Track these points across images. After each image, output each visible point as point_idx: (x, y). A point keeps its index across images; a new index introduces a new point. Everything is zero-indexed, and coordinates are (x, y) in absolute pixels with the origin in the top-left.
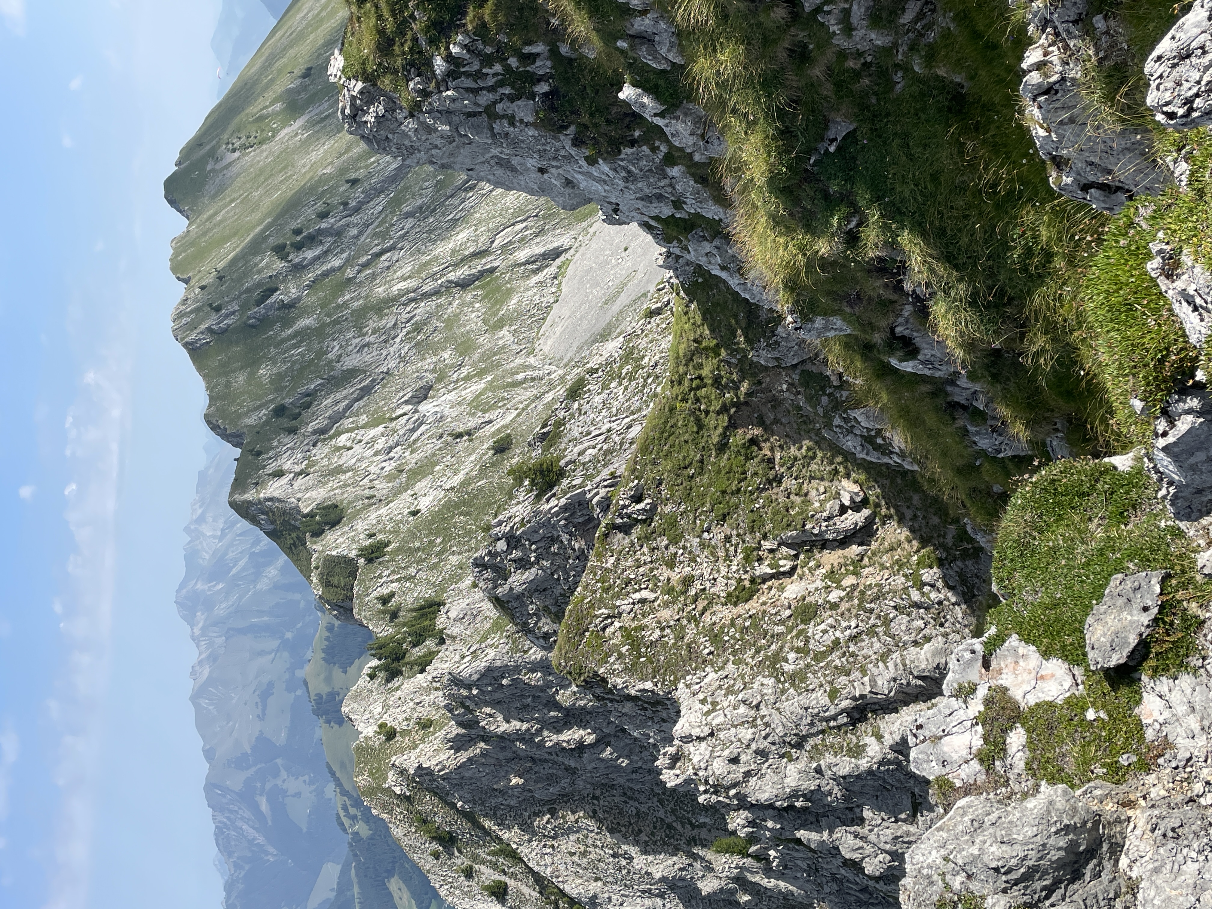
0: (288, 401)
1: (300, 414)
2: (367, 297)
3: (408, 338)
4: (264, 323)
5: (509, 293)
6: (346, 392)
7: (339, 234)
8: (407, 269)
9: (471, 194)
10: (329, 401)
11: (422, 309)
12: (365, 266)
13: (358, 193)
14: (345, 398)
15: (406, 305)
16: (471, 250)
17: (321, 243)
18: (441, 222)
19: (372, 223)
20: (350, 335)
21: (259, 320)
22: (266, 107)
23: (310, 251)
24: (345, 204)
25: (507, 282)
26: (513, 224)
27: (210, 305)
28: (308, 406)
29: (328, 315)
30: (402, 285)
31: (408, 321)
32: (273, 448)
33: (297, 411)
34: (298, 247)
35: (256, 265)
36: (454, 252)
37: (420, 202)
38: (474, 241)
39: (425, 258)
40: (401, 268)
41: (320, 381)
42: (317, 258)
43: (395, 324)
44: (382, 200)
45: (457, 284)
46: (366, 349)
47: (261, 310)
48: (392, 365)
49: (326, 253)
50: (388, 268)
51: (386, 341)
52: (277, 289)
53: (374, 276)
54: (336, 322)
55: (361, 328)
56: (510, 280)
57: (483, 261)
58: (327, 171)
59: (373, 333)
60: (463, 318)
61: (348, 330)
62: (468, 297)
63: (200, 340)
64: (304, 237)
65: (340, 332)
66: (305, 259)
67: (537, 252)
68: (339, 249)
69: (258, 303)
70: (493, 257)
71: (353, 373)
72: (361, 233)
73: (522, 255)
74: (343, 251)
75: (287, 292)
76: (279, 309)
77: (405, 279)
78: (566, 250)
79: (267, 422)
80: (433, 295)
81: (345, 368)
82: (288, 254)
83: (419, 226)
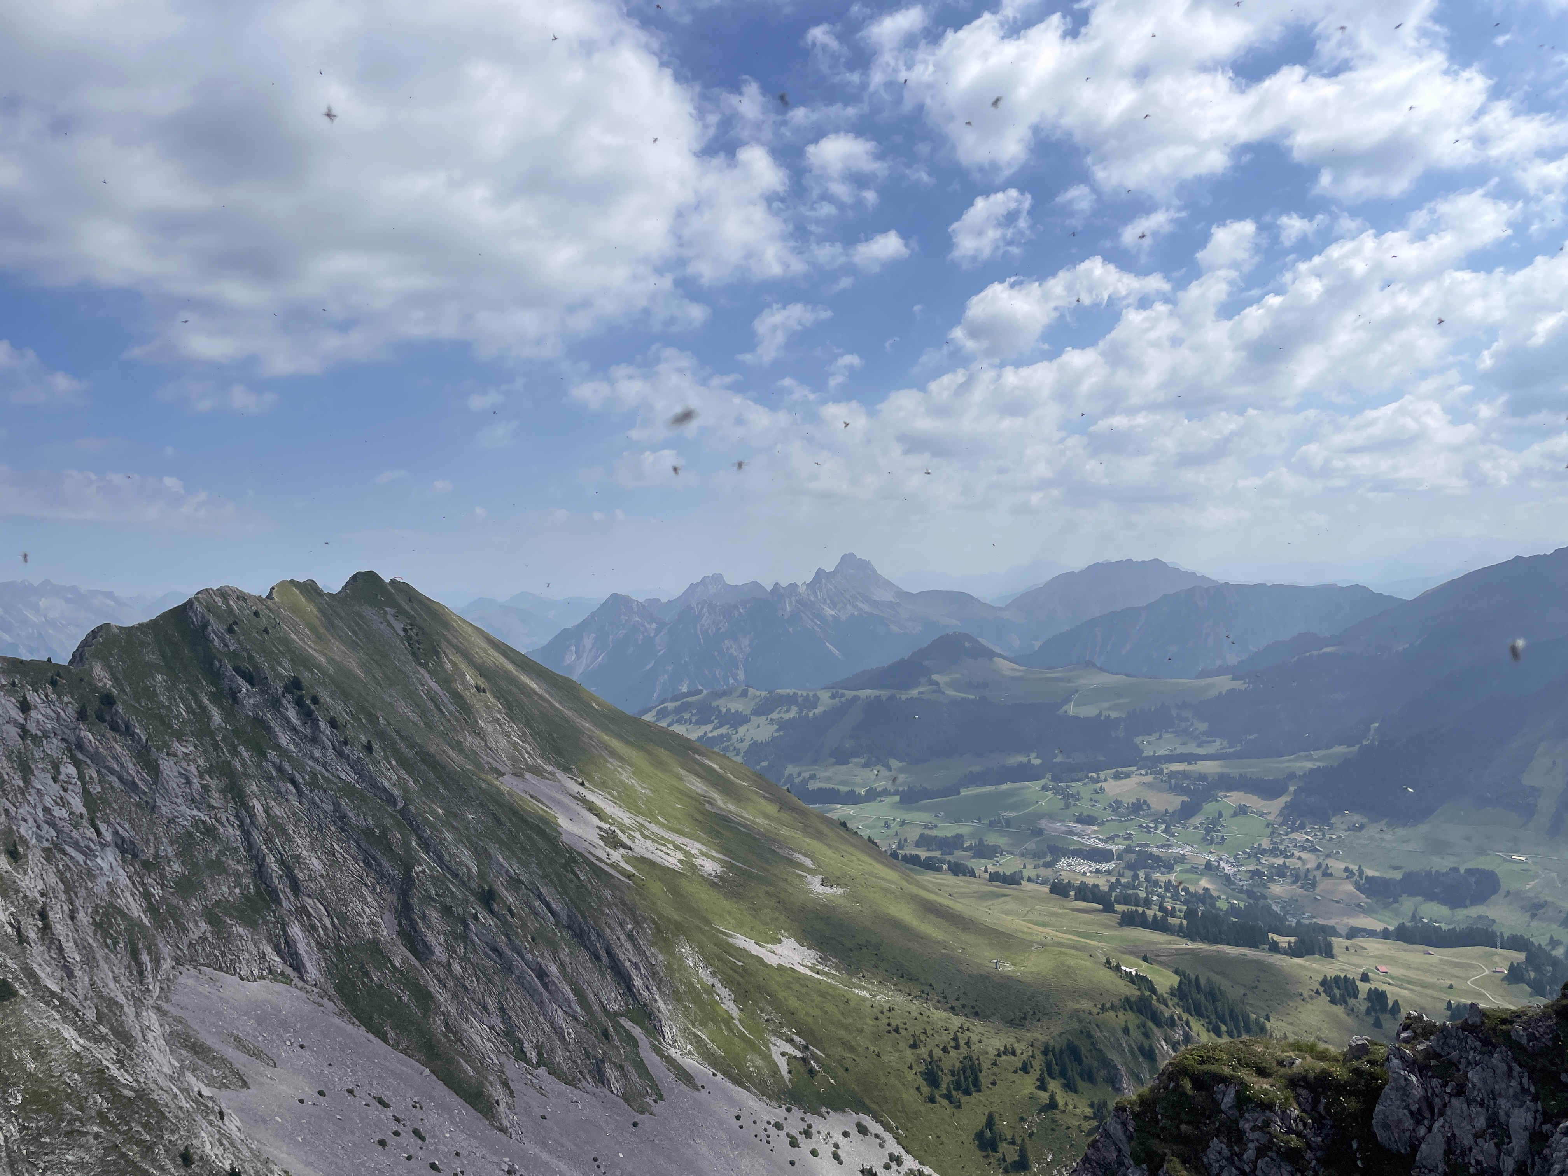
0: (120, 708)
1: (103, 720)
2: (246, 775)
3: (196, 822)
4: (215, 677)
5: (251, 923)
6: (130, 765)
7: (314, 740)
8: (278, 811)
9: (361, 864)
10: (119, 750)
11: (231, 833)
12: (280, 769)
13: (357, 754)
14: (122, 766)
15: (237, 816)
16: (300, 876)
17: (304, 723)
18: (331, 838)
19: (327, 770)
20: (201, 762)
21: (219, 670)
22: (447, 656)
23: (295, 714)
24: (346, 743)
25: (264, 919)
26: (329, 915)
27: (235, 623)
28: (114, 728)
29: (224, 739)
30: (259, 808)
31: (217, 820)
32: (60, 696)
33: (108, 718)
34: (299, 703)
35: (280, 664)
36: (297, 858)
37: (351, 815)
38: (310, 876)
39: (290, 828)
40: (280, 805)
41: (144, 738)
42: (288, 721)
43: (214, 808)
44: (350, 777)
45: (260, 866)
46: (183, 781)
47: (229, 670)
48: (164, 810)
49: (294, 729)
50: (279, 792)
51: (193, 801)
52: (253, 685)
53: (269, 779)
54: (216, 747)
55: (209, 773)
56: (266, 922)
57: (288, 890)
58: (381, 720)
59: (204, 787)
60: (220, 878)
61: (207, 760)
62: (246, 881)
63: (196, 615)
64: (309, 707)
65: (205, 751)
66: (287, 709)
67: (299, 946)
68: (298, 740)
69: (237, 670)
70: (292, 898)
71: (154, 770)
72: (316, 760)
73: (296, 931)
74: (296, 745)
75: (249, 695)
76: (231, 688)
77: (266, 811)
78: (301, 978)
79: (95, 688)
80: (248, 842)
81: (160, 762)
82: (290, 692)
83: (326, 818)
